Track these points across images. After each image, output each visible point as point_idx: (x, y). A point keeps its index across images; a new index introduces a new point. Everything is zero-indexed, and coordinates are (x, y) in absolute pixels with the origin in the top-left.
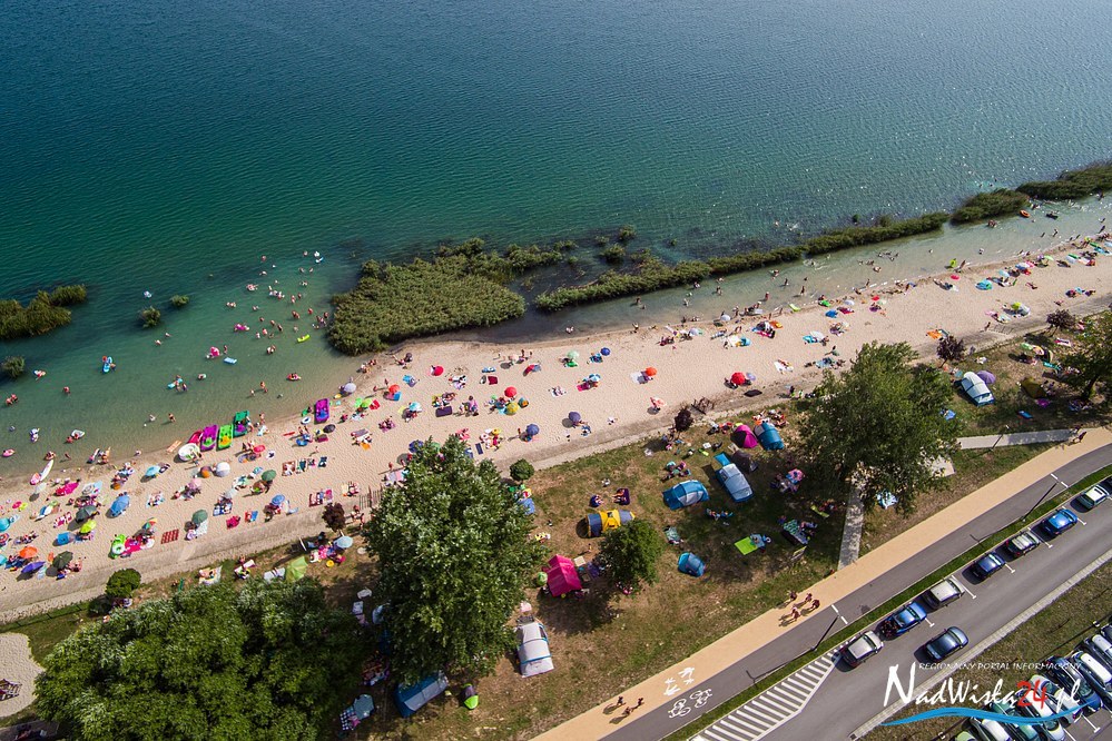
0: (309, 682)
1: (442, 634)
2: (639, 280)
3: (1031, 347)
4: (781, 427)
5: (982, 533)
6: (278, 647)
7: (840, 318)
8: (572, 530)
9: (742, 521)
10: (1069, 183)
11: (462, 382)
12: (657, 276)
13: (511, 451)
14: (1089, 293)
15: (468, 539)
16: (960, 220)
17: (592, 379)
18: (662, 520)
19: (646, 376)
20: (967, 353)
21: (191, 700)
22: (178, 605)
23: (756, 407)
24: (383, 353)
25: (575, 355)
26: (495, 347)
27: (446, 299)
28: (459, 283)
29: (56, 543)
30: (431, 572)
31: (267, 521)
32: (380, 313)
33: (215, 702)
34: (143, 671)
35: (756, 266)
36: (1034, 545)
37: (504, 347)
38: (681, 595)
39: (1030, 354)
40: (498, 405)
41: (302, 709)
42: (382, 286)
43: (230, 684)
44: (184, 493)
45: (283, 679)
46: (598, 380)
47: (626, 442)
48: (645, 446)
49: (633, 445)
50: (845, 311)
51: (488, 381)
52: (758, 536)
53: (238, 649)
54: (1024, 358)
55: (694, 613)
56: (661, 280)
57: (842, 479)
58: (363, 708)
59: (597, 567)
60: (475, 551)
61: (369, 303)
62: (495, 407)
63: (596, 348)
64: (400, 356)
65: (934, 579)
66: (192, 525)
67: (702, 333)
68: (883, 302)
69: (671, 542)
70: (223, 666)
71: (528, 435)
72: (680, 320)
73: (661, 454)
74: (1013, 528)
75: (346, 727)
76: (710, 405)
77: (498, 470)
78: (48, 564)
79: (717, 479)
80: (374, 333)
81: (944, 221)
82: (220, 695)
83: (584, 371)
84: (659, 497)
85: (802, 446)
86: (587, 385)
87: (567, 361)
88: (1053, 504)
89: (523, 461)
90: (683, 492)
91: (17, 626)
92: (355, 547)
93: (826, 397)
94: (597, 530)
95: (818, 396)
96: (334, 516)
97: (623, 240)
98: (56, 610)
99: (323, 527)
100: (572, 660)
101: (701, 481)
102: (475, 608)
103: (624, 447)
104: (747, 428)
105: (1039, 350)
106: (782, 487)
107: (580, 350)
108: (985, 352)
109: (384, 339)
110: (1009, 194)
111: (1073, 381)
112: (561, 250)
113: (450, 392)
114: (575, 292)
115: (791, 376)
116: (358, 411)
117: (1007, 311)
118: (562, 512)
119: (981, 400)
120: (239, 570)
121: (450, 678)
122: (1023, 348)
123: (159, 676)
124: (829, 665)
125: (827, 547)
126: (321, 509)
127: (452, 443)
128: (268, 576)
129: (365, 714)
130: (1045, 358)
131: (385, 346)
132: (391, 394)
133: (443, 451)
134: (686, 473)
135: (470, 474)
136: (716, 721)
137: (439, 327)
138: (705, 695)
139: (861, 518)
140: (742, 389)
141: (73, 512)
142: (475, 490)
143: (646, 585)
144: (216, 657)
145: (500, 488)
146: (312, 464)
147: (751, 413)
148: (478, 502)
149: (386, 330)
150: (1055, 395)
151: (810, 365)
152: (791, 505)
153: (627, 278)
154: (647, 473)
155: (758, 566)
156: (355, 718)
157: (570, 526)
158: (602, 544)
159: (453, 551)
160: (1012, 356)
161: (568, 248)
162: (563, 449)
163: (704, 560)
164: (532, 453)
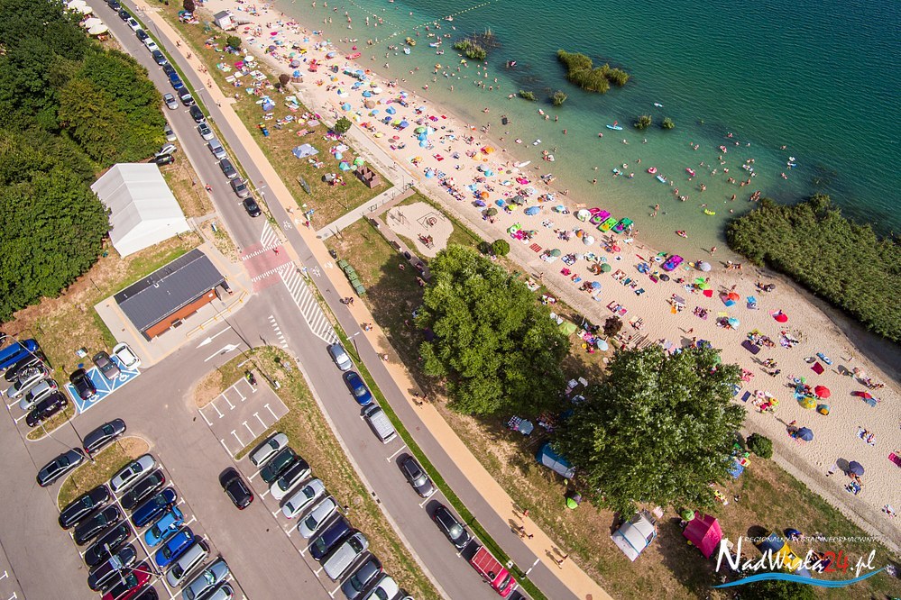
0: (518, 383)
1: (596, 454)
6: (523, 351)
8: (748, 524)
11: (791, 344)
13: (769, 425)
15: (670, 432)
21: (474, 326)
22: (509, 282)
24: (755, 267)
26: (852, 349)
27: (856, 276)
28: (884, 276)
29: (496, 202)
30: (627, 419)
31: (580, 289)
32: (786, 239)
33: (480, 339)
34: (471, 292)
37: (862, 357)
40: (800, 388)
41: (504, 389)
42: (812, 222)
43: (491, 341)
44: (561, 234)
45: (510, 367)
51: (813, 365)
53: (508, 331)
58: (525, 428)
60: (666, 444)
61: (787, 225)
62: (795, 387)
64: (765, 281)
66: (548, 253)
70: (497, 330)
71: (798, 433)
75: (510, 424)
77: (742, 423)
78: (486, 208)
80: (765, 247)
82: (484, 340)
89: (770, 442)
91: (455, 222)
92: (604, 354)
96: (613, 326)
98: (470, 231)
99: (602, 324)
100: (649, 576)
102: (628, 469)
109: (767, 259)
113: (772, 339)
116: (694, 286)
118: (756, 505)
120: (544, 297)
121: (576, 477)
123: (474, 301)
126: (611, 315)
127: (731, 370)
128: (553, 315)
129: (523, 432)
131: (762, 263)
132: (727, 297)
133: (719, 367)
135: (721, 402)
137: (822, 290)
141: (514, 194)
142: (711, 414)
144: (498, 322)
146: (633, 286)
148: (705, 422)
149: (776, 254)
156: (517, 426)
157: (750, 519)
159: (653, 425)
162: (814, 474)
164: (783, 445)
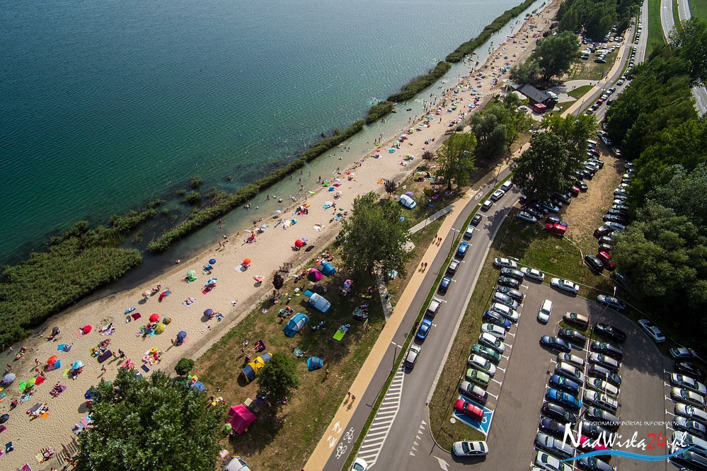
2: (216, 208)
3: (421, 173)
4: (331, 260)
5: (437, 270)
7: (337, 190)
8: (236, 386)
9: (332, 322)
10: (407, 91)
11: (112, 328)
12: (228, 202)
13: (170, 358)
14: (433, 140)
15: (165, 434)
16: (370, 122)
17: (210, 282)
18: (288, 347)
19: (245, 266)
20: (397, 186)
23: (314, 256)
24: (30, 338)
25: (192, 272)
26: (128, 293)
27: (71, 274)
28: (79, 259)
32: (15, 308)
35: (282, 177)
36: (458, 264)
37: (136, 289)
38: (316, 384)
39: (421, 177)
40: (147, 331)
42: (7, 286)
46: (214, 281)
47: (248, 312)
48: (261, 309)
49: (253, 311)
50: (337, 185)
51: (132, 319)
52: (343, 326)
54: (420, 180)
55: (327, 390)
56: (231, 204)
57: (370, 274)
59: (261, 398)
60: (173, 439)
62: (146, 334)
63: (205, 261)
64: (49, 333)
65: (427, 303)
67: (268, 226)
68: (352, 174)
69: (299, 357)
71: (180, 340)
72: (252, 223)
73: (272, 308)
74: (447, 261)
76: (290, 266)
77: (167, 375)
79: (309, 306)
80: (14, 326)
81: (363, 124)
83: (203, 280)
84: (281, 334)
85: (345, 266)
86: (208, 288)
87: (188, 279)
88: (457, 242)
89: (183, 360)
90: (293, 323)
93: (347, 234)
94: (252, 375)
95: (342, 236)
97: (195, 187)
100: (268, 466)
101: (302, 312)
103: (249, 316)
104: (314, 270)
105: (424, 173)
106: (344, 293)
107: (194, 268)
108: (404, 183)
109: (26, 327)
110: (385, 103)
111: (442, 182)
112: (154, 207)
113: (103, 340)
114: (175, 231)
115: (325, 230)
116: (25, 392)
117: (406, 160)
118: (224, 378)
119: (412, 206)
122: (418, 175)
124: (402, 374)
125: (377, 313)
127: (122, 374)
130: (428, 176)
131: (30, 331)
132: (52, 365)
133: (116, 384)
134: (292, 311)
135: (146, 389)
136: (362, 444)
137: (74, 297)
138: (351, 432)
139: (386, 290)
140: (303, 249)
142: (156, 398)
143: (294, 391)
145: (173, 386)
147: (313, 260)
148: (161, 404)
149: (26, 318)
150: (439, 192)
151: (331, 221)
152: (352, 300)
153: (209, 210)
154: (269, 324)
155: (350, 343)
157: (233, 384)
158: (259, 382)
159: (155, 449)
160: (415, 180)
161: (158, 205)
162: (208, 337)
163: (320, 356)
164: (187, 351)
